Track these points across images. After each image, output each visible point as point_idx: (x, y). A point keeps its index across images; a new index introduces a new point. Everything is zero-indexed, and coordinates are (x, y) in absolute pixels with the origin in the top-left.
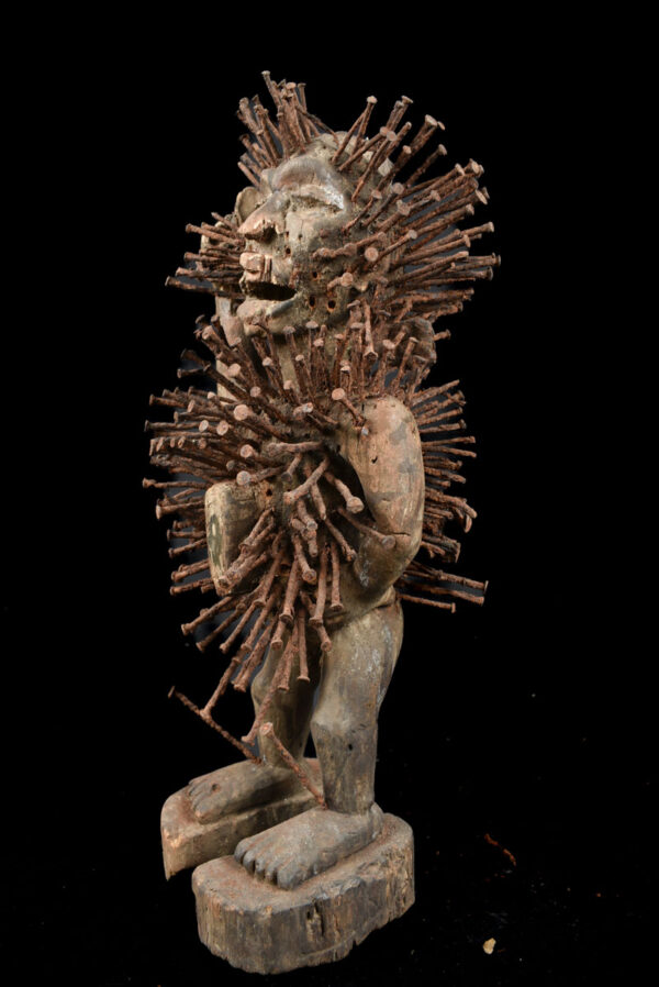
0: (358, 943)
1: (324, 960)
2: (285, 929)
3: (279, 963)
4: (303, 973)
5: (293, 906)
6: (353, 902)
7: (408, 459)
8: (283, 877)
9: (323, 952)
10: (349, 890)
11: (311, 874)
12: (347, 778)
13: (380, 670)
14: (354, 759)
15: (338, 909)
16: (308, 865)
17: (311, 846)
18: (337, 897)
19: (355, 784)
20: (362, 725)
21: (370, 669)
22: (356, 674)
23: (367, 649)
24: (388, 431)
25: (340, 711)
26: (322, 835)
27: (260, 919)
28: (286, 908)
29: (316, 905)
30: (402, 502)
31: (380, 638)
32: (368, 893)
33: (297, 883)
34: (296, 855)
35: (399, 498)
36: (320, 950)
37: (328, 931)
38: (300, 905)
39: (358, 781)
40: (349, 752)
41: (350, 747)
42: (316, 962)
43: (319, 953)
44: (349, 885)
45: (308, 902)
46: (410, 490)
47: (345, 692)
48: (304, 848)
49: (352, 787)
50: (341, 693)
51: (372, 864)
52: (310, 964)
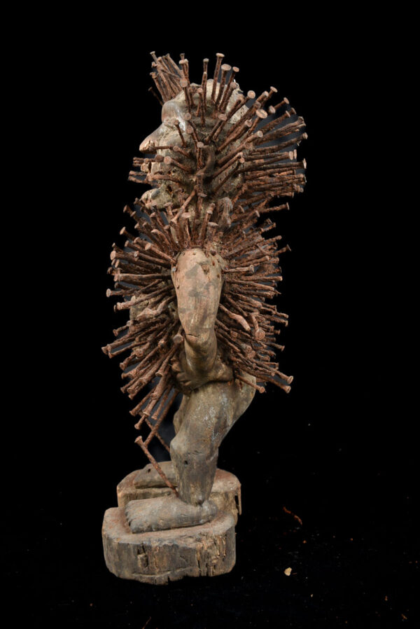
0: (171, 579)
1: (148, 581)
2: (125, 555)
3: (122, 573)
4: (134, 583)
5: (130, 543)
6: (168, 554)
7: (196, 289)
8: (133, 526)
9: (148, 576)
10: (165, 546)
11: (150, 529)
12: (185, 481)
13: (214, 420)
14: (189, 471)
15: (157, 554)
16: (148, 524)
17: (155, 514)
18: (157, 547)
19: (189, 486)
20: (196, 451)
21: (207, 418)
22: (196, 419)
23: (206, 404)
24: (185, 270)
25: (183, 440)
26: (166, 510)
27: (113, 544)
28: (126, 542)
29: (143, 547)
30: (190, 315)
31: (217, 400)
32: (180, 552)
33: (138, 531)
34: (145, 516)
35: (188, 312)
36: (147, 574)
37: (150, 565)
38: (135, 543)
39: (191, 485)
40: (186, 465)
41: (186, 462)
42: (143, 580)
43: (146, 576)
44: (166, 543)
45: (138, 543)
46: (196, 308)
47: (189, 428)
48: (151, 514)
49: (188, 487)
50: (186, 429)
51: (190, 537)
52: (140, 580)
